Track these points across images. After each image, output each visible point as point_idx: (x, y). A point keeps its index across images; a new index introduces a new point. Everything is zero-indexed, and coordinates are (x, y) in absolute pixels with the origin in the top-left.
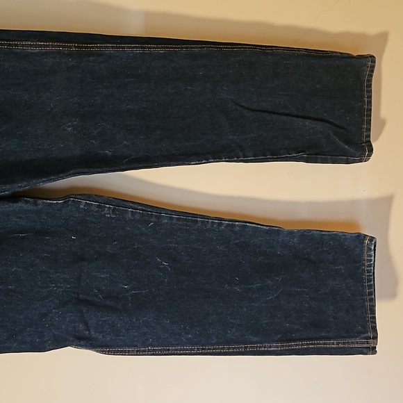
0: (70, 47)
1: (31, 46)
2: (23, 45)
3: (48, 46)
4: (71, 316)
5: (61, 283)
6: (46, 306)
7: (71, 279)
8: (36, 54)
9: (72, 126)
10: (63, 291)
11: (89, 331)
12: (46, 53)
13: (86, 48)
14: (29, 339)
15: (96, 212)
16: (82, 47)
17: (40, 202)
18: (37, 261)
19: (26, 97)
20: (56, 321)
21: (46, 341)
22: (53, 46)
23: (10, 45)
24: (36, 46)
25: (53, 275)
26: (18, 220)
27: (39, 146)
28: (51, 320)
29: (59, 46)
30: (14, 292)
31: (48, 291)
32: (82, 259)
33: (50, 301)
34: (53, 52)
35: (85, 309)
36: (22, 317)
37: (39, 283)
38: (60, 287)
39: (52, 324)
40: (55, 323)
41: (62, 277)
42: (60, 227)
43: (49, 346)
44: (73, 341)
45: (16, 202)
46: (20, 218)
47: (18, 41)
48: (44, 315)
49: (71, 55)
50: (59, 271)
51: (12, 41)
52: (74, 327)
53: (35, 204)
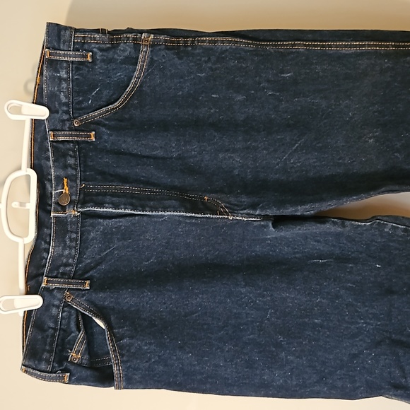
0: (387, 46)
1: (346, 46)
2: (337, 46)
3: (364, 46)
4: (386, 359)
5: (371, 319)
6: (357, 345)
7: (381, 314)
8: (350, 55)
9: (374, 137)
10: (373, 329)
11: (406, 378)
12: (362, 54)
13: (403, 46)
14: (339, 384)
15: (401, 237)
16: (399, 46)
17: (347, 223)
18: (342, 292)
19: (323, 106)
20: (369, 364)
21: (358, 388)
22: (369, 46)
23: (323, 46)
24: (351, 46)
25: (360, 308)
26: (316, 243)
27: (339, 159)
28: (362, 363)
29: (376, 46)
30: (321, 327)
31: (357, 328)
32: (390, 292)
33: (361, 340)
34: (369, 52)
35: (401, 352)
36: (331, 357)
37: (347, 318)
38: (369, 324)
39: (364, 368)
40: (367, 366)
41: (370, 311)
42: (361, 253)
43: (361, 393)
44: (389, 390)
45: (324, 223)
46: (318, 241)
47: (332, 41)
48: (355, 356)
49: (387, 55)
50: (367, 304)
51: (325, 41)
52: (390, 373)
53: (343, 226)
